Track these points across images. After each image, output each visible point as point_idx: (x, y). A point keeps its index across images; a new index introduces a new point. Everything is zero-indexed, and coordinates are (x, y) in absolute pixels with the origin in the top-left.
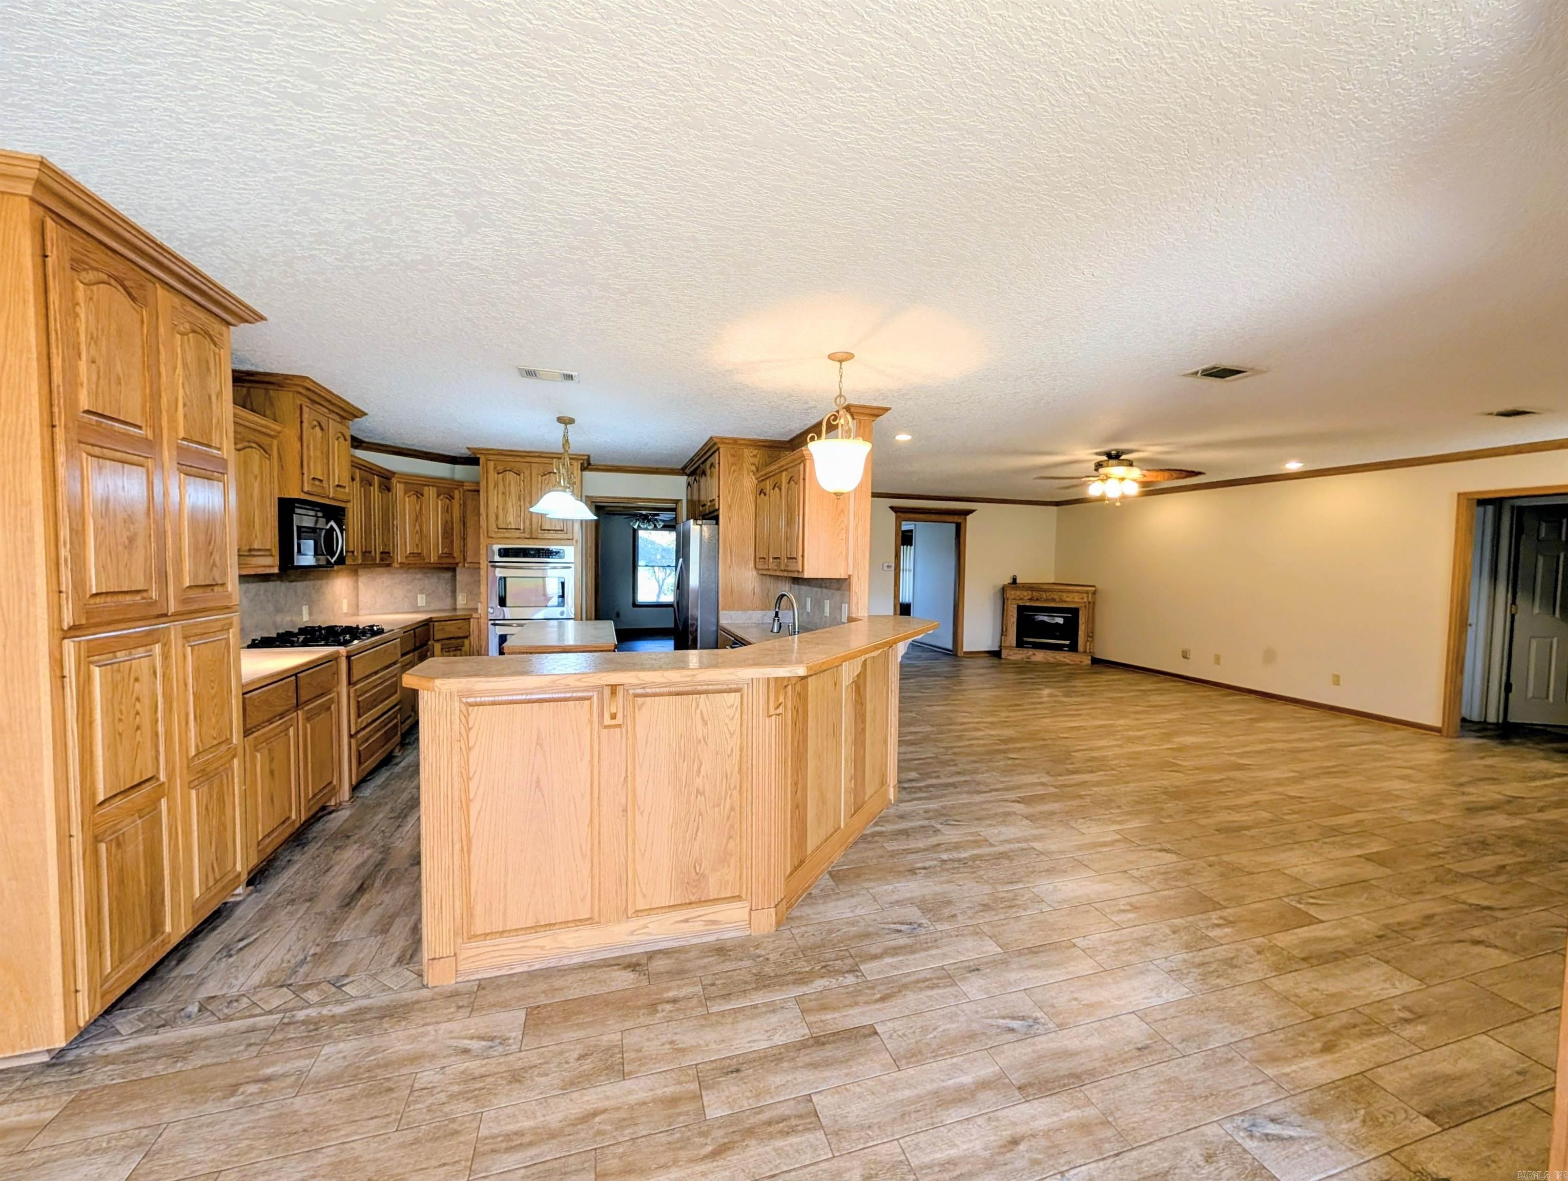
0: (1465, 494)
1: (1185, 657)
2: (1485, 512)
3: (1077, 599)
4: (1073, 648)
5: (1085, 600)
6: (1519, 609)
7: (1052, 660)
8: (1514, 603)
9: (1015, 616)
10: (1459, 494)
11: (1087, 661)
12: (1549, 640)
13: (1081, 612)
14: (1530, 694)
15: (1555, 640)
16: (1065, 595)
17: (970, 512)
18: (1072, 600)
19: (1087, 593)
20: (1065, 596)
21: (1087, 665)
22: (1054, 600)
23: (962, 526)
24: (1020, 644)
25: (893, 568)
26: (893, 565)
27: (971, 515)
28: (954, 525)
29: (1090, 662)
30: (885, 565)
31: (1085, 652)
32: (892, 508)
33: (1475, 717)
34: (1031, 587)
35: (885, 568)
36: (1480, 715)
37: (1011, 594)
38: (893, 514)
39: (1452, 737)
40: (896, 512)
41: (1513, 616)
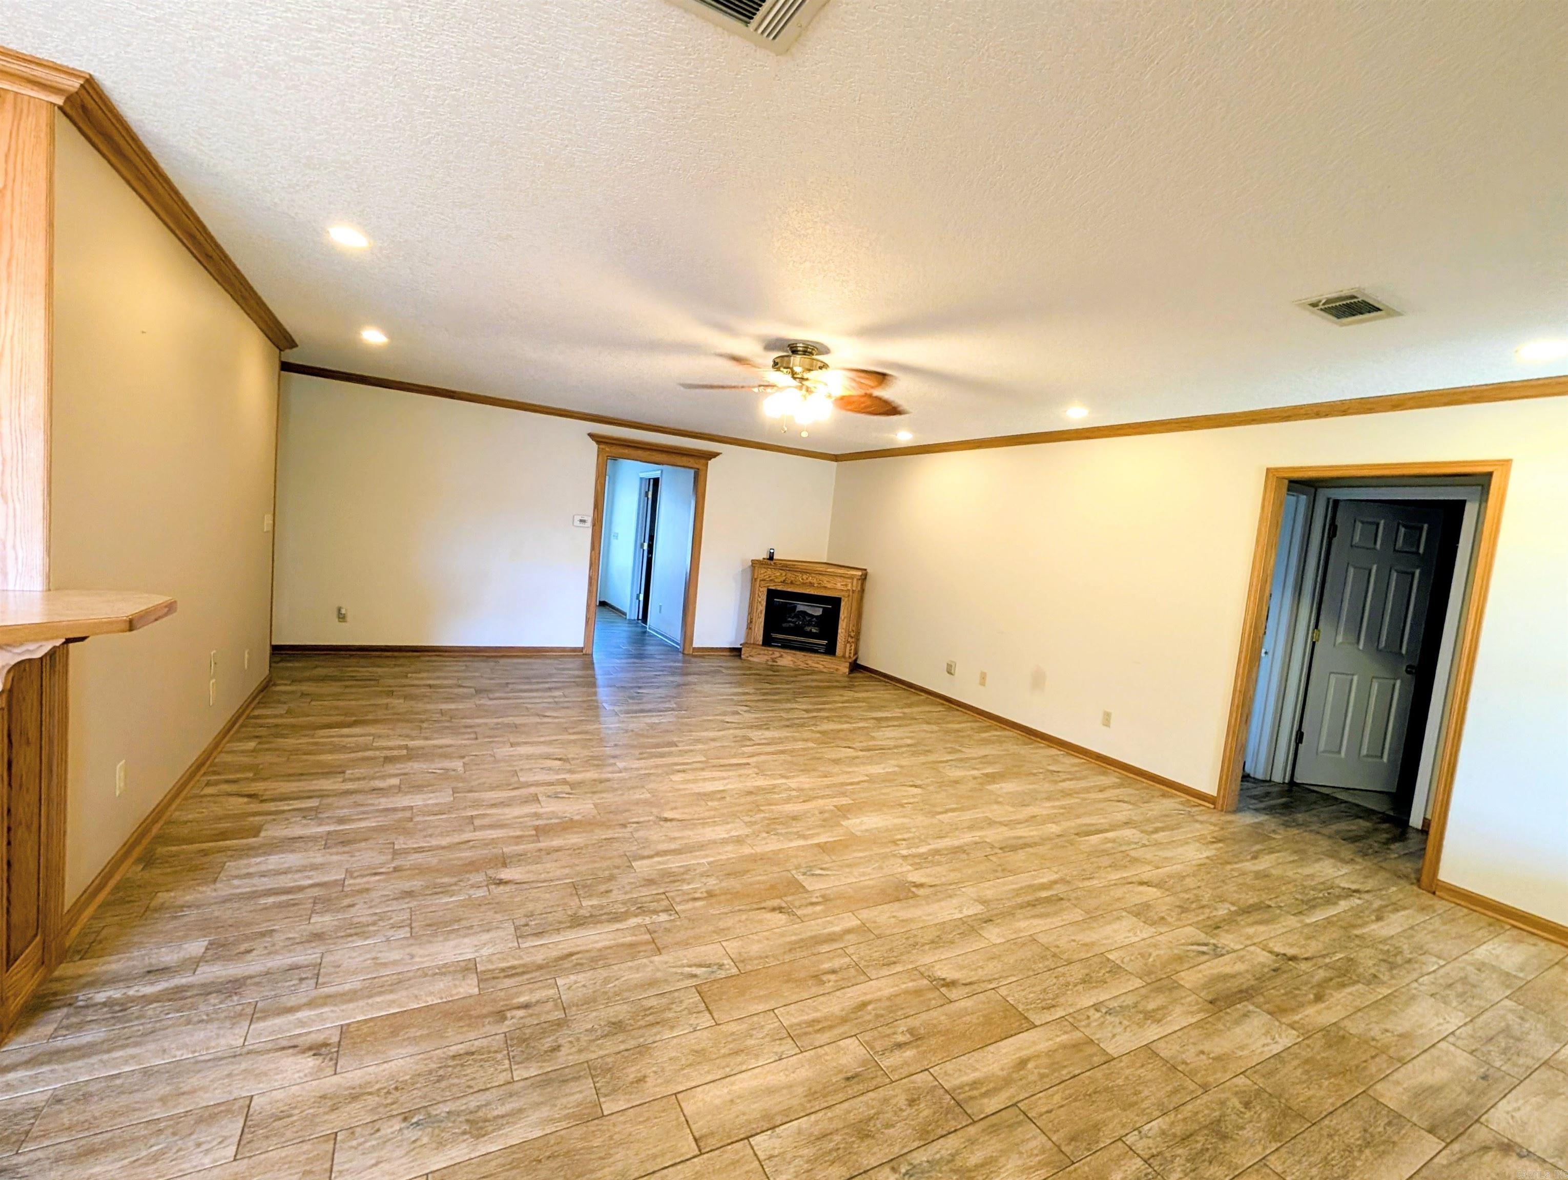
0: (1276, 469)
1: (949, 673)
2: (1297, 502)
3: (839, 586)
4: (830, 650)
5: (849, 588)
6: (1321, 636)
7: (803, 666)
8: (1316, 626)
9: (764, 603)
10: (1268, 470)
11: (844, 668)
12: (1349, 677)
13: (843, 604)
14: (1322, 748)
15: (1356, 678)
16: (825, 579)
17: (715, 455)
18: (833, 587)
19: (852, 577)
20: (826, 581)
21: (843, 675)
22: (811, 585)
23: (701, 473)
24: (768, 641)
25: (589, 524)
26: (589, 520)
27: (713, 460)
28: (692, 471)
29: (847, 670)
30: (578, 518)
31: (844, 657)
32: (591, 435)
33: (1260, 775)
34: (786, 566)
35: (577, 523)
36: (1265, 773)
37: (763, 573)
38: (594, 446)
39: (1228, 812)
40: (598, 442)
41: (1314, 644)
